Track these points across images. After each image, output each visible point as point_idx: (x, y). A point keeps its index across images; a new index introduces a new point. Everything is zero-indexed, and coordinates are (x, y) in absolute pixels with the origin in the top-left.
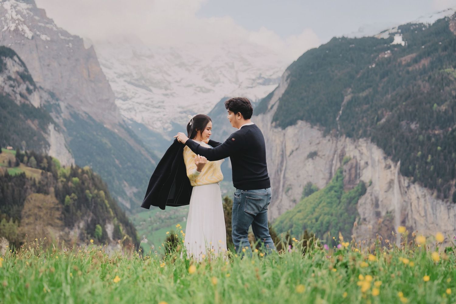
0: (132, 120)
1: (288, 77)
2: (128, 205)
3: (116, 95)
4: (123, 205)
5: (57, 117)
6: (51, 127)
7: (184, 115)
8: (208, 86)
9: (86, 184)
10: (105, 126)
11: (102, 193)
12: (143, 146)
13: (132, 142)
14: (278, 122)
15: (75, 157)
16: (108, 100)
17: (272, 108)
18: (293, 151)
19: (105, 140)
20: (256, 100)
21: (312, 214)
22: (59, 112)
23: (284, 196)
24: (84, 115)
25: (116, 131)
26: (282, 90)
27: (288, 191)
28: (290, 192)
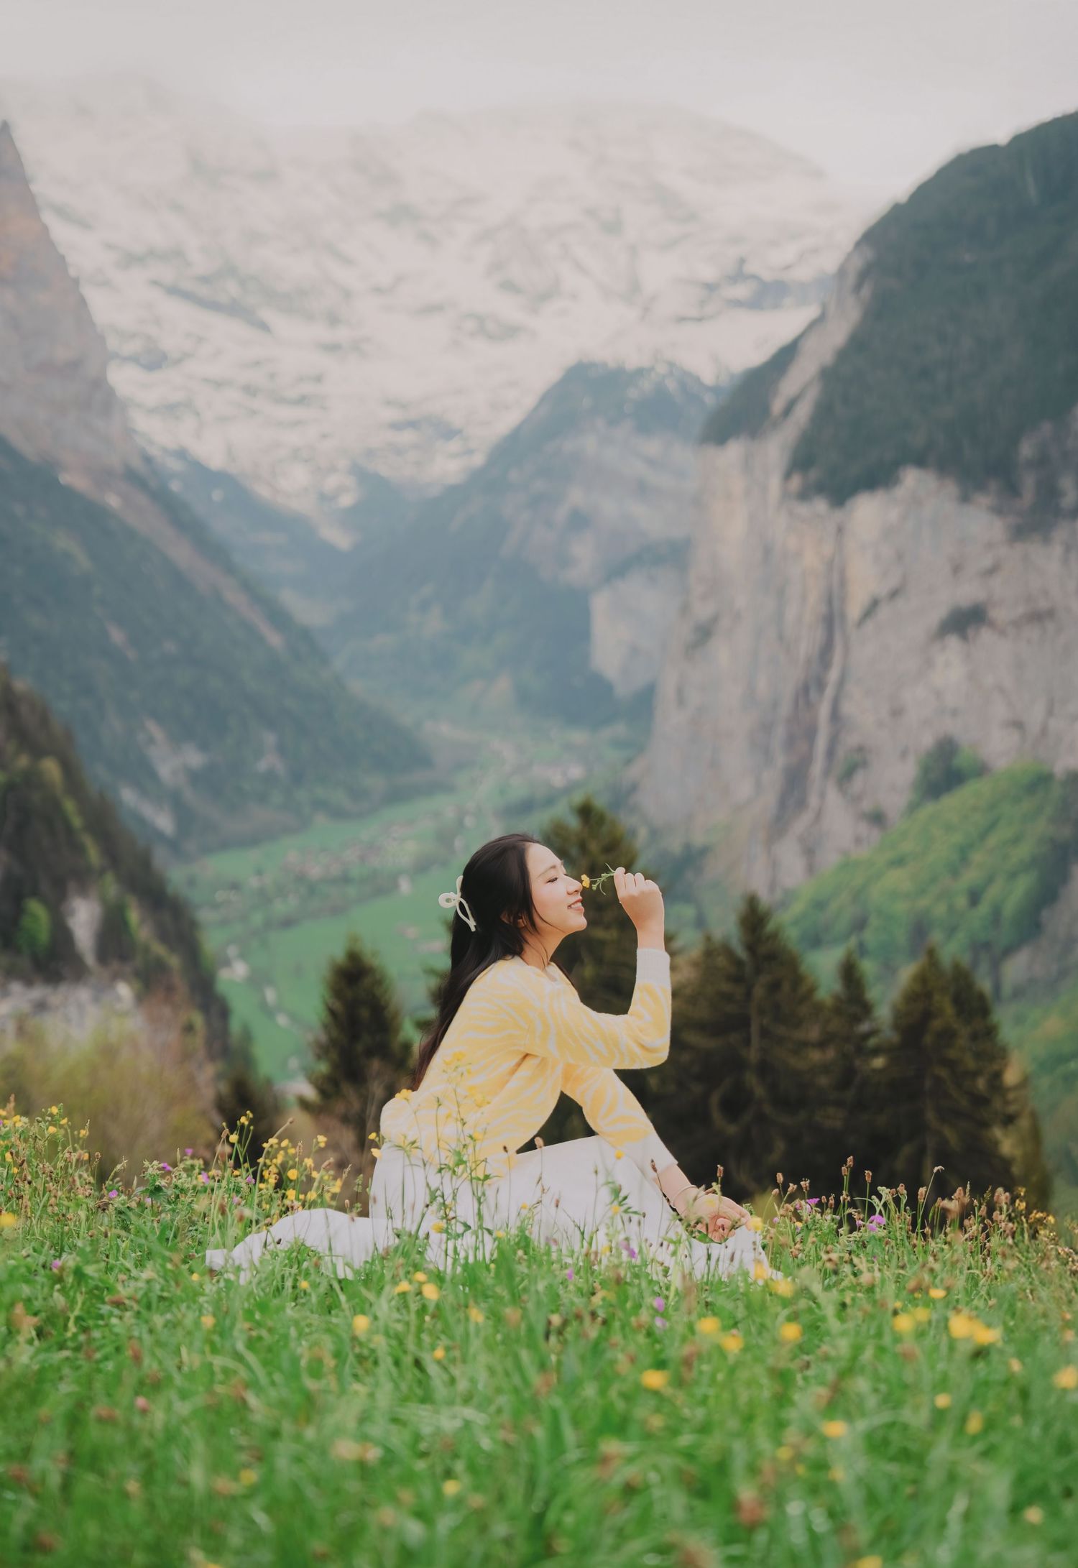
0: (182, 454)
1: (863, 276)
2: (164, 822)
3: (112, 343)
4: (141, 821)
7: (407, 437)
8: (508, 309)
10: (65, 478)
11: (51, 768)
12: (230, 569)
13: (181, 553)
14: (814, 474)
16: (75, 364)
17: (788, 410)
18: (874, 604)
19: (64, 542)
20: (718, 377)
21: (955, 872)
23: (833, 796)
25: (113, 501)
26: (837, 334)
27: (849, 774)
28: (859, 781)
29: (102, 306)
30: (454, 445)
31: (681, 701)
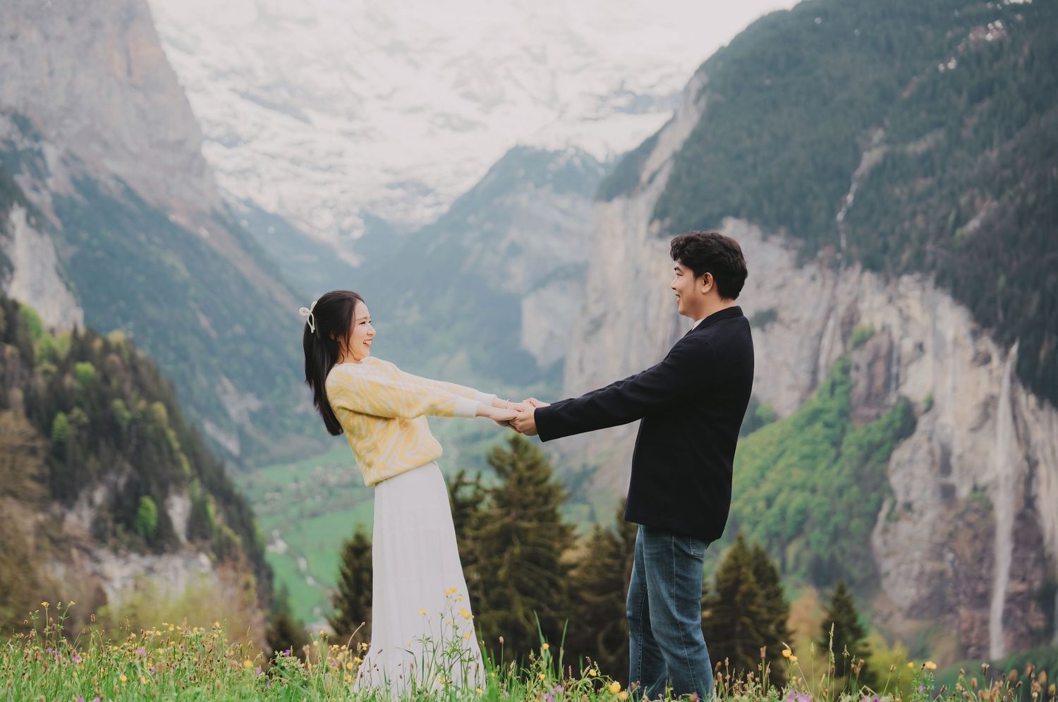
0: (248, 202)
1: (701, 92)
2: (233, 446)
3: (205, 129)
4: (218, 445)
5: (35, 189)
6: (17, 216)
7: (398, 193)
8: (469, 110)
9: (115, 383)
10: (173, 218)
11: (160, 409)
12: (279, 279)
13: (247, 267)
14: (668, 222)
15: (85, 302)
16: (180, 143)
17: (651, 180)
19: (171, 259)
20: (607, 157)
21: (757, 486)
22: (40, 174)
24: (111, 183)
25: (204, 233)
26: (683, 131)
29: (199, 105)
30: (429, 199)
31: (581, 370)
